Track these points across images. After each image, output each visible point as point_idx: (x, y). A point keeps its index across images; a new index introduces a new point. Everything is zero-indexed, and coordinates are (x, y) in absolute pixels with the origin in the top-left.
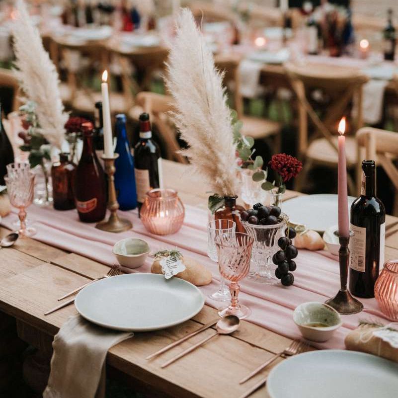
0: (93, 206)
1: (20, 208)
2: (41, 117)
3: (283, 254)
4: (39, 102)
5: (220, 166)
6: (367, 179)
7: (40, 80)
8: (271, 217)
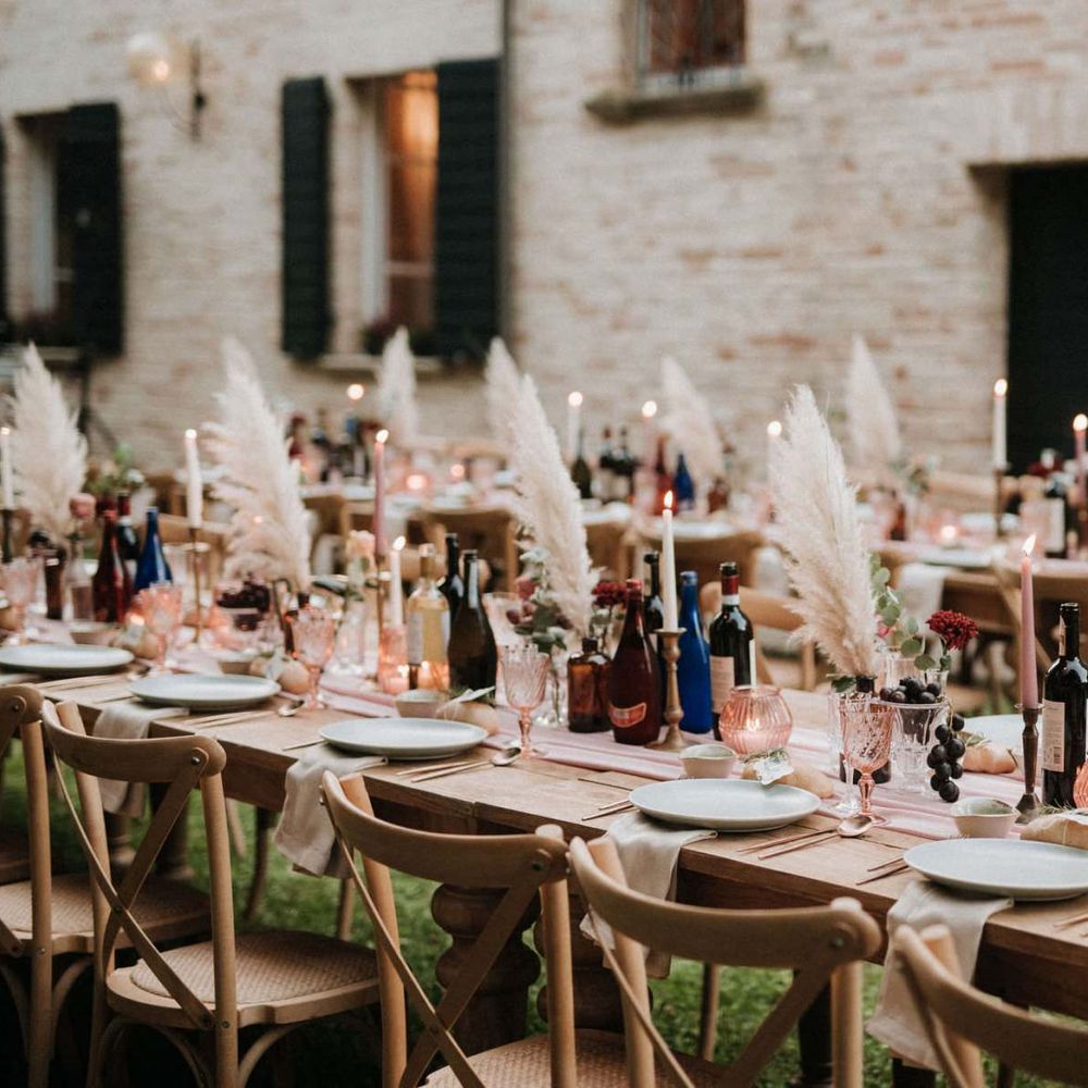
0: (640, 716)
1: (523, 709)
2: (554, 570)
3: (942, 749)
4: (553, 547)
5: (849, 621)
6: (1067, 629)
7: (557, 512)
8: (926, 694)
